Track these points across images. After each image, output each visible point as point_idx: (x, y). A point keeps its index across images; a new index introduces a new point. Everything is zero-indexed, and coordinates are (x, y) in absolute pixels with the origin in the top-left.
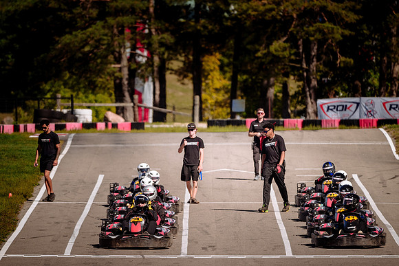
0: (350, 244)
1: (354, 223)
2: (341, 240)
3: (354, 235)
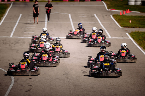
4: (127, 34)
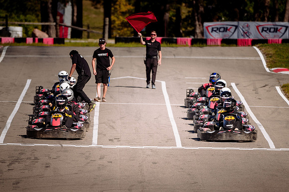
0: (228, 139)
1: (232, 122)
2: (221, 135)
3: (231, 132)
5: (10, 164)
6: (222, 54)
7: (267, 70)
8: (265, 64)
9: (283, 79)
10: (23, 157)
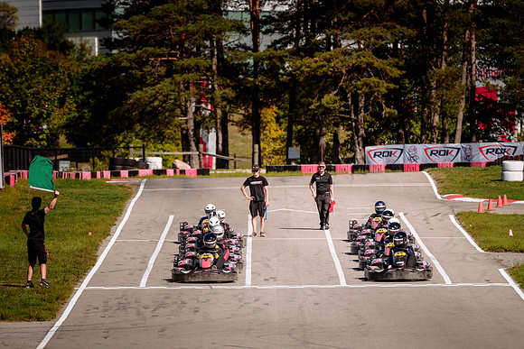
0: (399, 278)
1: (403, 259)
2: (391, 274)
3: (403, 270)
4: (502, 271)
5: (155, 310)
6: (387, 181)
7: (439, 197)
8: (435, 190)
9: (457, 207)
10: (168, 301)
